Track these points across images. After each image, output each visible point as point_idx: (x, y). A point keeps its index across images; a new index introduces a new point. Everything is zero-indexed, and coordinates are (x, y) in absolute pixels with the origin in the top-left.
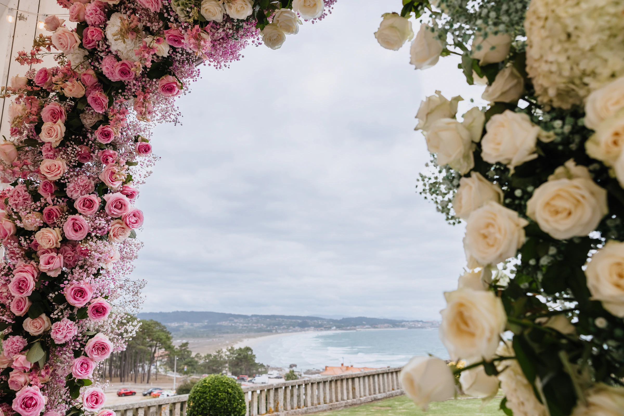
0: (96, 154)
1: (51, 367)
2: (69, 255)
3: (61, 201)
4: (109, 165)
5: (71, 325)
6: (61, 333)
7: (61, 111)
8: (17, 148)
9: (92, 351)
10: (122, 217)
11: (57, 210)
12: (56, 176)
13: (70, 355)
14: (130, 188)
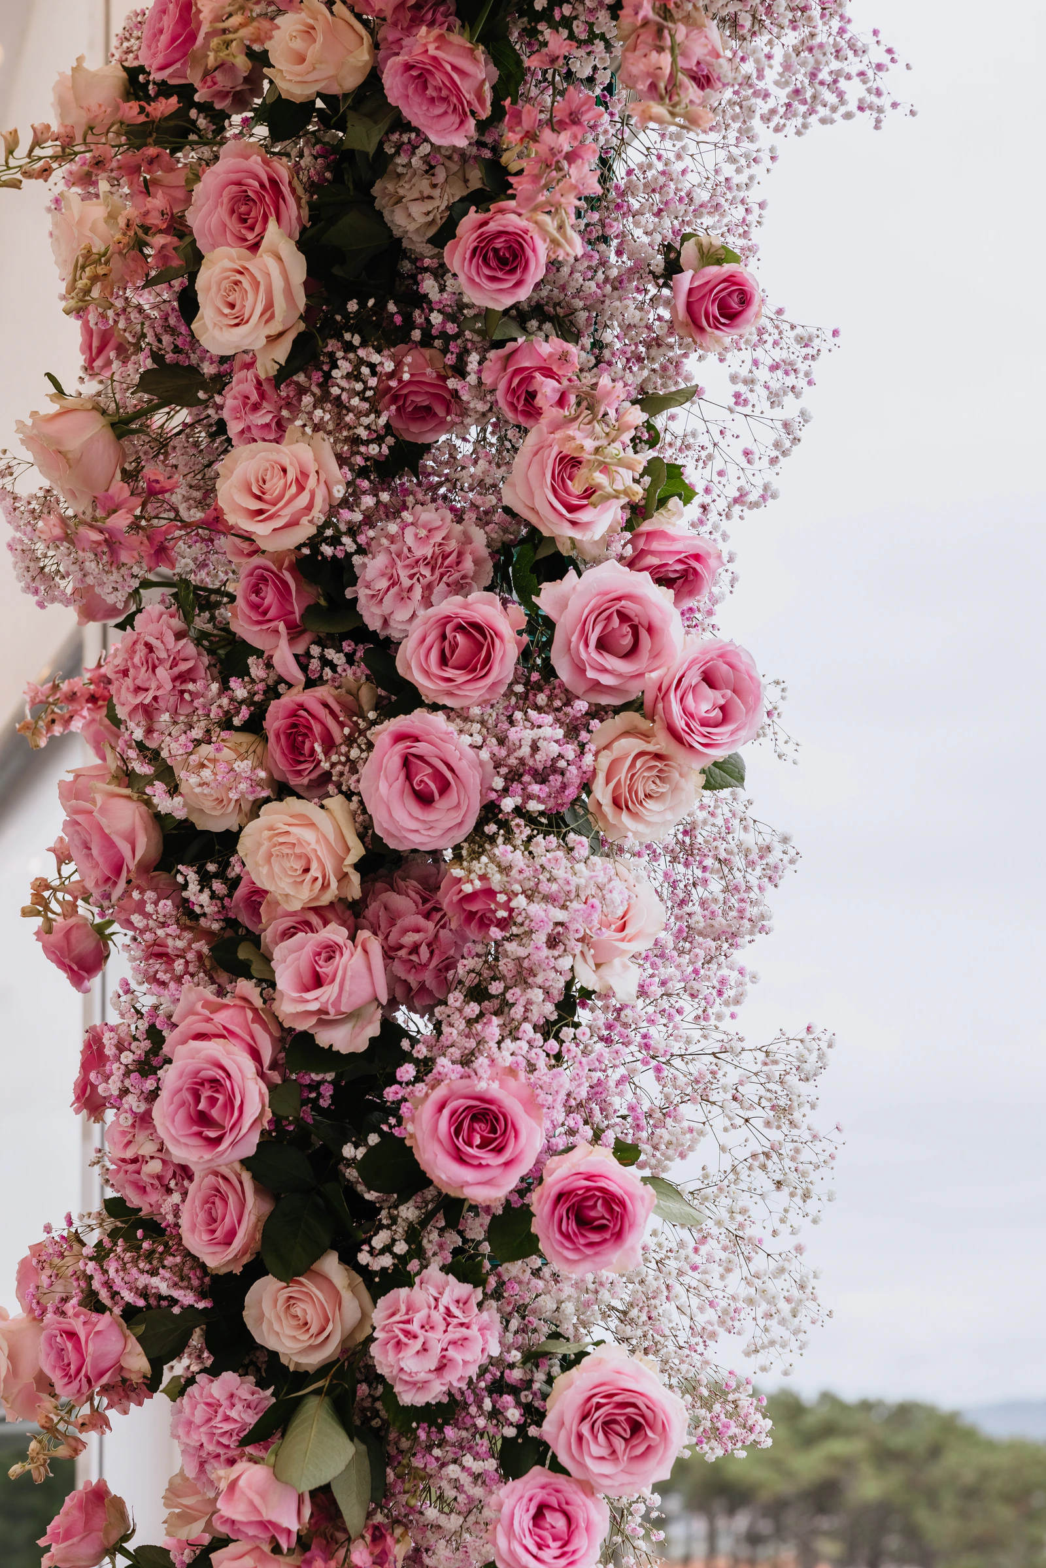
0: (472, 379)
1: (399, 1531)
2: (410, 939)
3: (338, 659)
4: (544, 421)
5: (462, 1303)
6: (417, 1345)
7: (272, 181)
8: (113, 425)
9: (580, 1437)
10: (649, 699)
11: (326, 705)
12: (293, 523)
13: (477, 1466)
14: (673, 539)
